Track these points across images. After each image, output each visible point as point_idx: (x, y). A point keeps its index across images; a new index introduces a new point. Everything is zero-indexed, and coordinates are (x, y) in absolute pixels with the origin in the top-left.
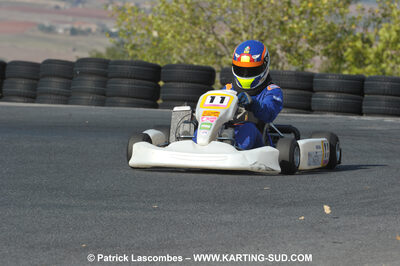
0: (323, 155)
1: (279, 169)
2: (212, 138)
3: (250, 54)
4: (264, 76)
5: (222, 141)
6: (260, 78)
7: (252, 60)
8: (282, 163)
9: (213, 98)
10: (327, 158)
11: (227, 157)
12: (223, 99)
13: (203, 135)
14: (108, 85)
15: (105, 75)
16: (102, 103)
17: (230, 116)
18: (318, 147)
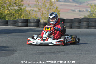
14: (89, 24)
15: (88, 22)
16: (88, 28)
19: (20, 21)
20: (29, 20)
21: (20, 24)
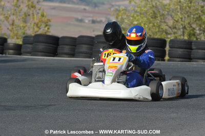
0: (177, 90)
1: (150, 98)
2: (113, 81)
3: (136, 33)
4: (144, 45)
5: (118, 82)
6: (141, 46)
7: (137, 36)
8: (152, 95)
9: (114, 58)
10: (180, 92)
11: (121, 91)
12: (120, 59)
13: (108, 79)
17: (124, 68)
18: (174, 86)
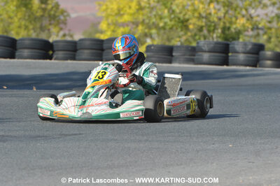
19: (206, 48)
20: (230, 46)
21: (206, 56)
